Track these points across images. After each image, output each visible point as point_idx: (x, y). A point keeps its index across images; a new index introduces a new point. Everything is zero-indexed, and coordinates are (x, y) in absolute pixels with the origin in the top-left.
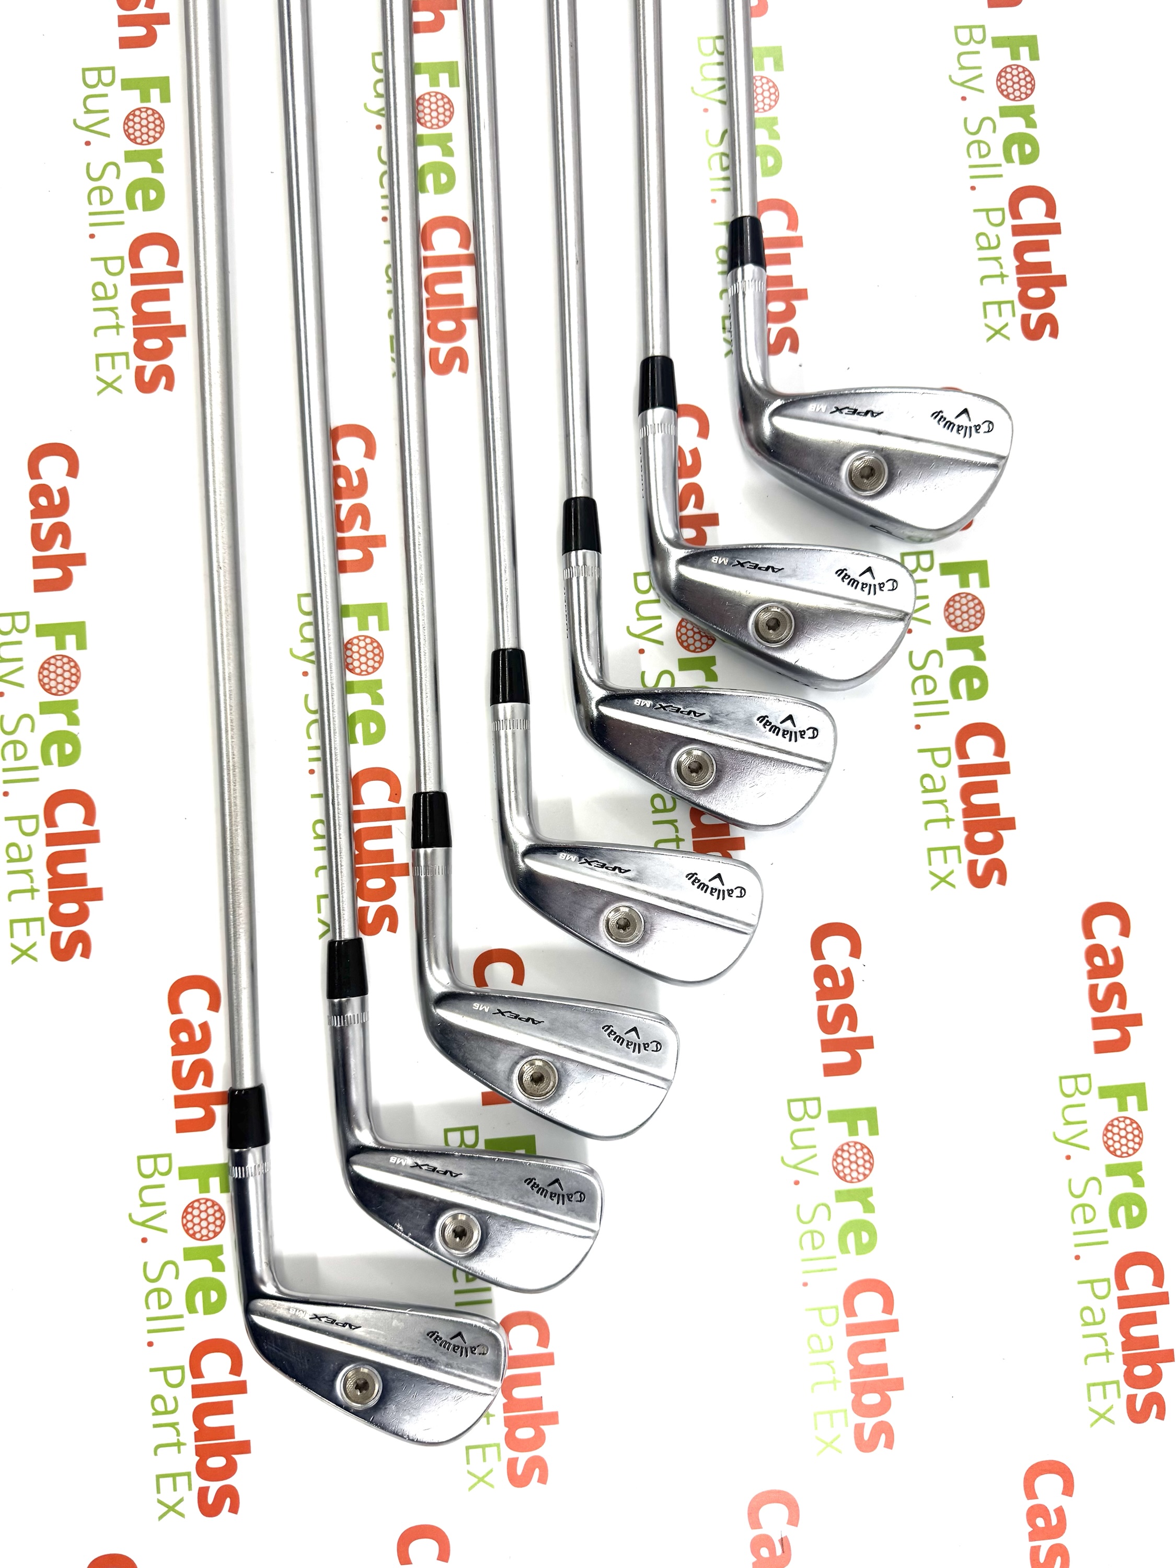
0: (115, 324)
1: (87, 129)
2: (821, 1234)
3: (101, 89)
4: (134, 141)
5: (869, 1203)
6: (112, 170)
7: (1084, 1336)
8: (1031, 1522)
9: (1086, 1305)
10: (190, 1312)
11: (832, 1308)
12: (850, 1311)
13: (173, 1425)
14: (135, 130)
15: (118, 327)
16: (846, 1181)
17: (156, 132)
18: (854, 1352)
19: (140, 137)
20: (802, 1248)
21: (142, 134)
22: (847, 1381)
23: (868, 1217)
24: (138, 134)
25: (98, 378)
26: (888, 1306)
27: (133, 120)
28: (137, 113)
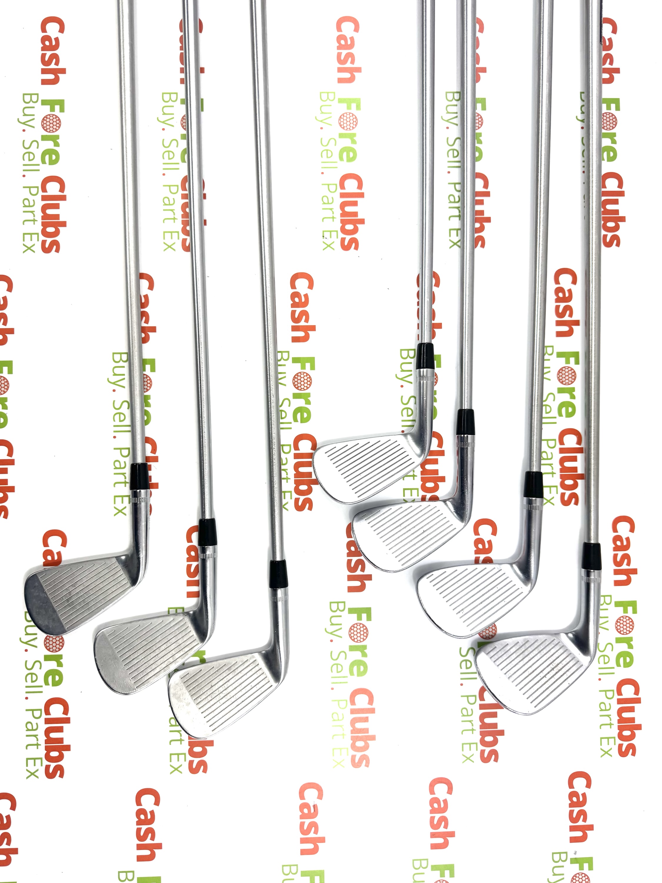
0: (33, 219)
1: (24, 123)
2: (342, 666)
3: (31, 104)
4: (46, 130)
5: (365, 652)
6: (35, 144)
7: (462, 721)
8: (431, 805)
9: (464, 707)
10: (46, 685)
11: (344, 700)
12: (353, 702)
13: (35, 736)
14: (47, 125)
15: (34, 220)
16: (355, 641)
17: (57, 127)
18: (353, 722)
19: (49, 129)
20: (332, 672)
21: (50, 127)
22: (349, 735)
23: (364, 659)
24: (48, 127)
25: (24, 245)
26: (371, 702)
27: (46, 120)
28: (48, 117)
